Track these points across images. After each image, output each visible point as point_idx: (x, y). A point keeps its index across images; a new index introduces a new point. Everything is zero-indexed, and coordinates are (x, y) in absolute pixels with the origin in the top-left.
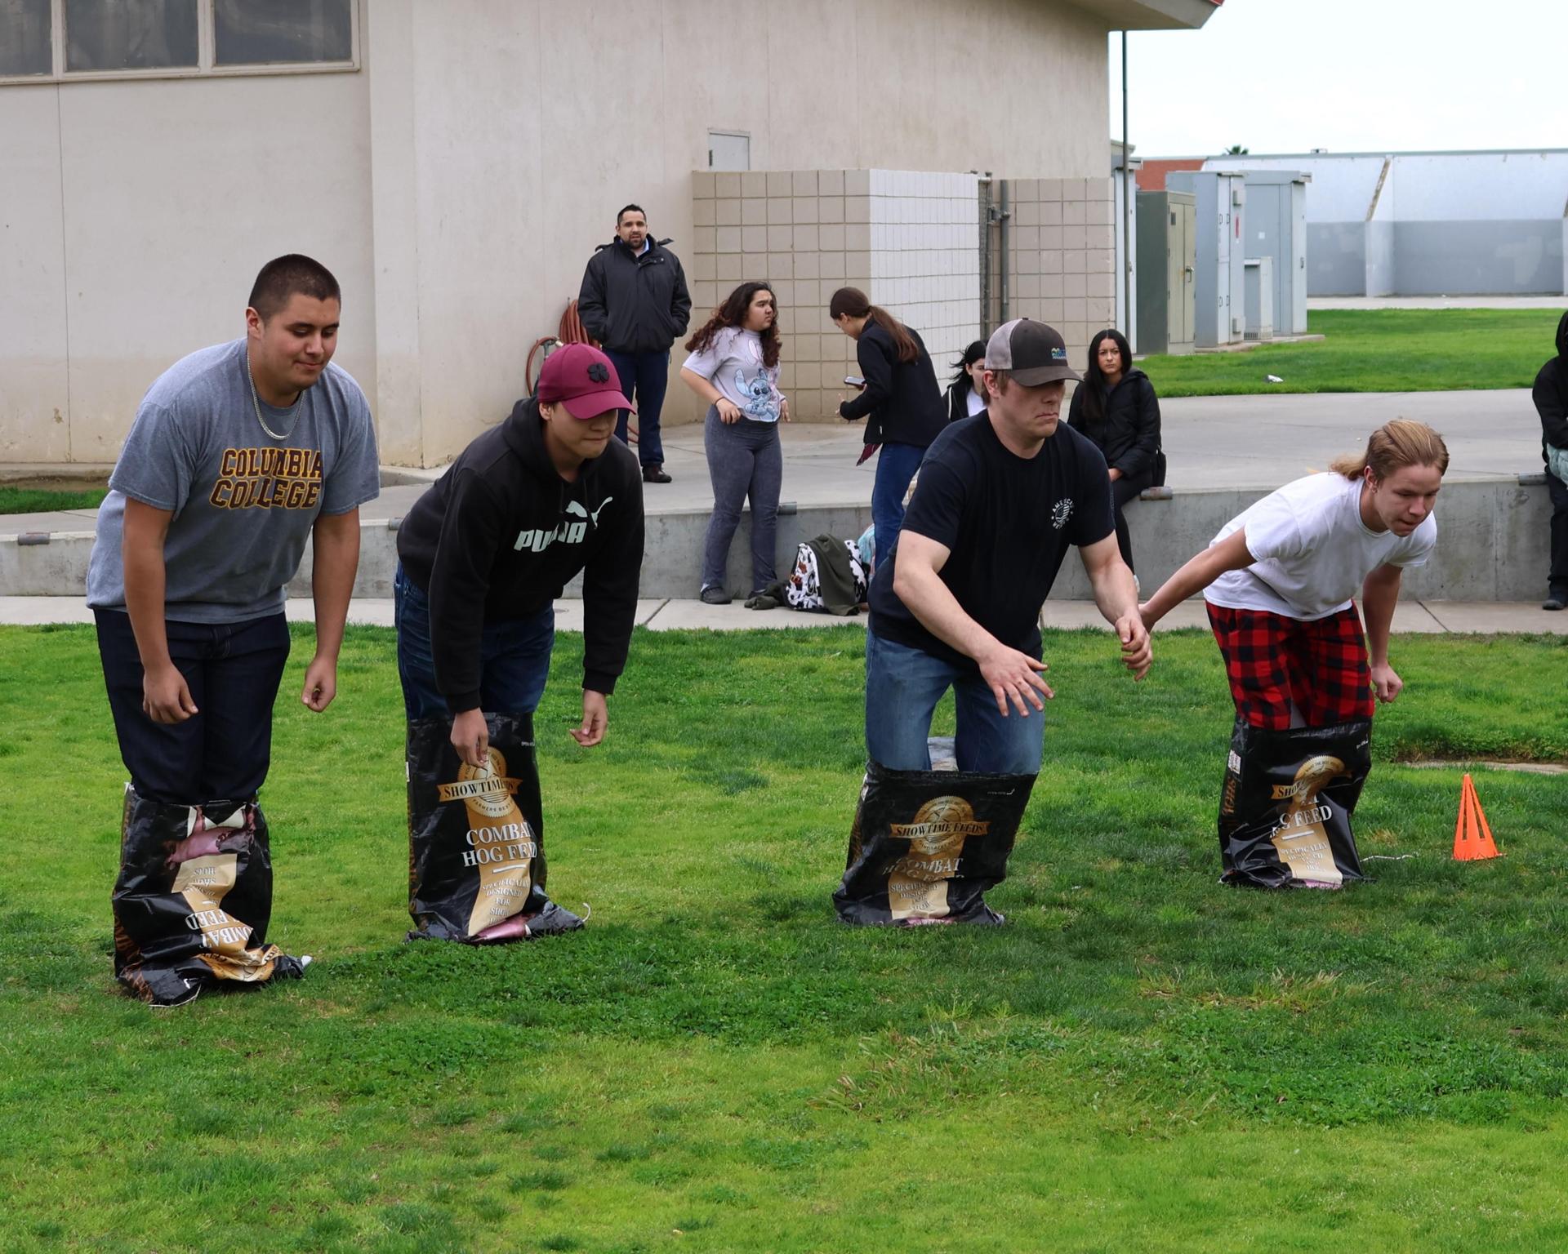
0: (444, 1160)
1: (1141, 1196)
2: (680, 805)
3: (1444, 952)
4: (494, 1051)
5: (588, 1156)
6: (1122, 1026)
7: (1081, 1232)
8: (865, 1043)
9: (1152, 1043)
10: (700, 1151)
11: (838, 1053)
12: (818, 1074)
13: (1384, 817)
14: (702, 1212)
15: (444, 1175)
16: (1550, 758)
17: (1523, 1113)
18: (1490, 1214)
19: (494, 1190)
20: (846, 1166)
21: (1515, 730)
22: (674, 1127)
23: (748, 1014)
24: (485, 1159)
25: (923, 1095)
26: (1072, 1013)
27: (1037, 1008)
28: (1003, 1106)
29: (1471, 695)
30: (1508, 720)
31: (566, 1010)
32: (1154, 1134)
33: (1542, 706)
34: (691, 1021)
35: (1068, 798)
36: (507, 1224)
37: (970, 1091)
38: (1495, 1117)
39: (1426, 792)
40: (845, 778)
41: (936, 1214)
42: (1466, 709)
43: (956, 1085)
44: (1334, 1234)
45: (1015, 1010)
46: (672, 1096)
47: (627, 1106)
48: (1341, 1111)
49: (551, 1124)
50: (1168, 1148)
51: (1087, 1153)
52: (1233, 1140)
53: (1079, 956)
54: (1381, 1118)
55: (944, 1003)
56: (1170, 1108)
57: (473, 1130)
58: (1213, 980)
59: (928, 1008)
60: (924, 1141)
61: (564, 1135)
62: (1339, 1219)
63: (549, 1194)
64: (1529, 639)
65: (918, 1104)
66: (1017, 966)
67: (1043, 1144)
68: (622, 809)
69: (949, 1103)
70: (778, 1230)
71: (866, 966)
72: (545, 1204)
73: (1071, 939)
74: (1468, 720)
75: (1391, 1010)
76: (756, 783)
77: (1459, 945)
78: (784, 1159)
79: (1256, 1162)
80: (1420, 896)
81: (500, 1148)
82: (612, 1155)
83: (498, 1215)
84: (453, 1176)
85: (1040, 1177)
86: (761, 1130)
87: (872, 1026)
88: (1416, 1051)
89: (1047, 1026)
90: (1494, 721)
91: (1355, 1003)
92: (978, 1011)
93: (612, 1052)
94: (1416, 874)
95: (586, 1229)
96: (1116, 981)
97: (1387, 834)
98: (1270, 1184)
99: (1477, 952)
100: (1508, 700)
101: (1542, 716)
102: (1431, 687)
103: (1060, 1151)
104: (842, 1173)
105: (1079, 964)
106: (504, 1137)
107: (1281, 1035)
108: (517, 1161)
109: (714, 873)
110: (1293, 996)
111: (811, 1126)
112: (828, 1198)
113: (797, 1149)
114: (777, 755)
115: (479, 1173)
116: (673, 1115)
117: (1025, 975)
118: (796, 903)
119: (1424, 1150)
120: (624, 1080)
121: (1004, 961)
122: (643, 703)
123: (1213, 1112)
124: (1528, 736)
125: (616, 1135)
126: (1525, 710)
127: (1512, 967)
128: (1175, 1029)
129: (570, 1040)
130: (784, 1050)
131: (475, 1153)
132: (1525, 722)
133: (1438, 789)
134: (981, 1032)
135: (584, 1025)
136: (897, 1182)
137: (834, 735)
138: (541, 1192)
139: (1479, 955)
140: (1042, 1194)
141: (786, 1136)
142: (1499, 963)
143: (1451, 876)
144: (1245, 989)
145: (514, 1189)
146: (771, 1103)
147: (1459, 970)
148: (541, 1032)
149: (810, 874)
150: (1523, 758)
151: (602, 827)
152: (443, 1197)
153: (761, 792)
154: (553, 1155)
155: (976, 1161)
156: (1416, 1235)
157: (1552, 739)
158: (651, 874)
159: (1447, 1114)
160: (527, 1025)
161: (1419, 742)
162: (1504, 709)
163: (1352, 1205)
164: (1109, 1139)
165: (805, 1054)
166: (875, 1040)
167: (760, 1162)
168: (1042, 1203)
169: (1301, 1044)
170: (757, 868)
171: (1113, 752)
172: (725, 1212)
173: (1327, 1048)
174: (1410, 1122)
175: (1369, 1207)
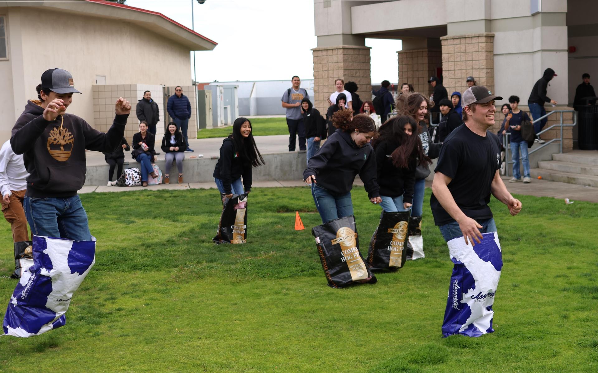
0: (88, 297)
1: (243, 293)
2: (117, 227)
3: (297, 247)
4: (91, 276)
5: (119, 294)
6: (232, 264)
7: (231, 300)
8: (175, 270)
9: (239, 266)
10: (144, 291)
11: (170, 272)
12: (166, 276)
13: (278, 223)
14: (149, 302)
15: (88, 299)
16: (311, 211)
17: (320, 274)
18: (317, 291)
19: (101, 301)
20: (177, 292)
21: (303, 206)
22: (136, 287)
23: (148, 266)
24: (96, 296)
25: (191, 278)
26: (219, 261)
27: (211, 261)
28: (208, 280)
29: (292, 199)
30: (301, 203)
31: (106, 267)
32: (243, 283)
33: (309, 200)
34: (135, 268)
35: (207, 222)
36: (106, 307)
37: (201, 277)
38: (314, 275)
39: (287, 217)
40: (153, 220)
41: (199, 299)
42: (291, 202)
43: (198, 276)
44: (286, 297)
45: (206, 262)
46: (135, 282)
47: (125, 284)
48: (281, 275)
49: (108, 289)
50: (246, 285)
51: (230, 287)
52: (259, 282)
53: (218, 251)
54: (290, 277)
55: (191, 261)
56: (245, 277)
57: (91, 291)
58: (248, 254)
59: (187, 262)
60: (193, 287)
61: (113, 291)
62: (286, 294)
63: (114, 301)
64: (303, 187)
65: (190, 280)
66: (205, 254)
67: (219, 285)
68: (103, 229)
69: (197, 279)
70: (166, 304)
71: (170, 255)
72: (113, 303)
73: (215, 248)
74: (292, 204)
75: (288, 258)
76: (133, 222)
77: (300, 245)
78: (164, 292)
79: (266, 286)
80: (289, 237)
81: (98, 294)
82: (124, 293)
83: (103, 305)
84: (91, 299)
85: (221, 291)
86: (157, 287)
87: (176, 266)
88: (295, 264)
89: (215, 264)
90: (298, 204)
91: (281, 256)
92: (198, 262)
93: (119, 275)
94: (287, 233)
95: (123, 307)
96: (227, 255)
97: (279, 226)
98: (269, 289)
99: (304, 246)
100: (301, 199)
101: (308, 202)
102: (283, 197)
103: (224, 286)
104: (177, 294)
105: (218, 253)
106: (99, 292)
107: (266, 263)
108: (103, 296)
109: (130, 240)
110: (267, 256)
111: (167, 286)
112: (175, 298)
113: (166, 290)
114: (136, 216)
115: (96, 298)
116: (136, 285)
117: (206, 255)
118: (152, 244)
119: (300, 282)
120: (123, 280)
121: (202, 253)
122: (100, 207)
123: (255, 277)
124: (306, 206)
125: (124, 290)
126: (305, 201)
127: (312, 249)
128: (242, 263)
129: (108, 273)
130: (157, 272)
131: (94, 295)
132: (305, 204)
133: (289, 217)
134: (200, 266)
135: (110, 270)
136: (189, 294)
137: (148, 212)
138: (111, 301)
139: (305, 247)
140: (221, 294)
141: (162, 288)
142: (309, 248)
143: (295, 233)
144: (256, 255)
145: (105, 301)
146: (157, 282)
147: (301, 250)
148: (101, 272)
149: (152, 239)
150: (305, 211)
151: (100, 232)
152: (90, 303)
153: (135, 224)
154: (111, 294)
155: (206, 289)
156: (302, 296)
157: (311, 207)
158: (115, 241)
159: (304, 275)
160: (97, 271)
161: (282, 209)
162: (300, 201)
163: (288, 292)
164: (233, 284)
165: (163, 272)
166: (177, 269)
167: (158, 292)
168: (222, 296)
169: (271, 264)
170: (140, 238)
171: (214, 212)
172: (154, 302)
173: (276, 265)
174: (297, 277)
175: (292, 292)
